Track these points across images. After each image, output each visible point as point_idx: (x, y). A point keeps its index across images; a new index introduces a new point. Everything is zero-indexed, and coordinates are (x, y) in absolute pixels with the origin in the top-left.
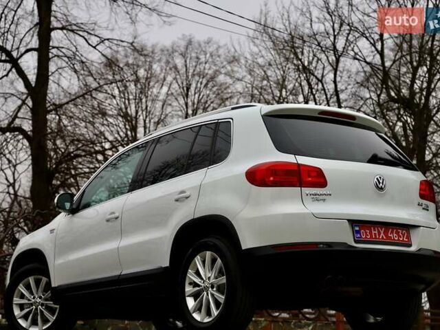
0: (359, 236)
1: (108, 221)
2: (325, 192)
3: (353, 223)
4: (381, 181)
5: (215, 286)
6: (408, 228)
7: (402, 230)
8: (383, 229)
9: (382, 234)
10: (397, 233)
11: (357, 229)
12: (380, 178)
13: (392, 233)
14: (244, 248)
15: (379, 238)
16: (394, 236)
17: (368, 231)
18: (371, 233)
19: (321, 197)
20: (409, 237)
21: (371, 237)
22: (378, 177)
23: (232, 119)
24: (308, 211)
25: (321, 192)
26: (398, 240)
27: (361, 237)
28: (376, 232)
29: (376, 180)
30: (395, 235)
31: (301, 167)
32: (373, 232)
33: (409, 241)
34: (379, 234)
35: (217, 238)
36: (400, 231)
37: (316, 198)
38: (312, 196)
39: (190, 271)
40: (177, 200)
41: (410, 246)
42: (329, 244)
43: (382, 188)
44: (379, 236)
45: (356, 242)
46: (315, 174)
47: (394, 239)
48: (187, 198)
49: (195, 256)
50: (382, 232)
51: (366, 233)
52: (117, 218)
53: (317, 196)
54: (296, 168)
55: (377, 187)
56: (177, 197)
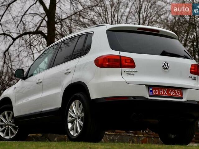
0: (152, 93)
1: (37, 83)
2: (134, 71)
3: (149, 86)
4: (166, 65)
5: (80, 117)
6: (181, 89)
7: (178, 90)
8: (166, 90)
10: (175, 92)
11: (151, 89)
12: (166, 63)
13: (172, 91)
14: (92, 98)
15: (163, 94)
16: (173, 93)
17: (157, 91)
19: (132, 73)
20: (181, 94)
21: (159, 94)
22: (165, 62)
23: (93, 32)
24: (124, 80)
25: (132, 71)
26: (175, 95)
27: (153, 94)
28: (162, 91)
29: (163, 64)
31: (122, 58)
32: (160, 91)
33: (181, 96)
34: (164, 92)
35: (81, 93)
37: (129, 74)
38: (127, 73)
39: (70, 110)
40: (65, 74)
41: (182, 98)
42: (134, 97)
43: (166, 68)
44: (164, 93)
45: (150, 96)
46: (129, 61)
47: (173, 95)
48: (70, 73)
49: (72, 102)
51: (156, 92)
52: (41, 82)
53: (130, 73)
54: (119, 58)
55: (164, 68)
56: (66, 72)
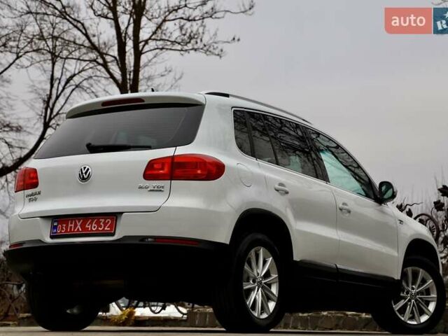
3: (53, 219)
8: (81, 221)
9: (79, 227)
11: (55, 224)
15: (74, 231)
16: (93, 227)
17: (65, 226)
18: (67, 227)
20: (113, 226)
21: (66, 231)
22: (82, 167)
26: (97, 230)
30: (94, 225)
32: (70, 225)
34: (76, 226)
36: (103, 220)
37: (32, 198)
38: (29, 198)
41: (113, 235)
44: (74, 229)
45: (52, 237)
47: (92, 230)
50: (79, 224)
51: (62, 227)
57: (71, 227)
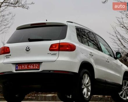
3: (16, 64)
6: (39, 63)
26: (33, 68)
36: (35, 65)
41: (39, 70)
50: (26, 66)
57: (23, 67)
